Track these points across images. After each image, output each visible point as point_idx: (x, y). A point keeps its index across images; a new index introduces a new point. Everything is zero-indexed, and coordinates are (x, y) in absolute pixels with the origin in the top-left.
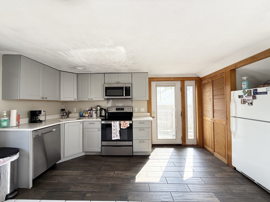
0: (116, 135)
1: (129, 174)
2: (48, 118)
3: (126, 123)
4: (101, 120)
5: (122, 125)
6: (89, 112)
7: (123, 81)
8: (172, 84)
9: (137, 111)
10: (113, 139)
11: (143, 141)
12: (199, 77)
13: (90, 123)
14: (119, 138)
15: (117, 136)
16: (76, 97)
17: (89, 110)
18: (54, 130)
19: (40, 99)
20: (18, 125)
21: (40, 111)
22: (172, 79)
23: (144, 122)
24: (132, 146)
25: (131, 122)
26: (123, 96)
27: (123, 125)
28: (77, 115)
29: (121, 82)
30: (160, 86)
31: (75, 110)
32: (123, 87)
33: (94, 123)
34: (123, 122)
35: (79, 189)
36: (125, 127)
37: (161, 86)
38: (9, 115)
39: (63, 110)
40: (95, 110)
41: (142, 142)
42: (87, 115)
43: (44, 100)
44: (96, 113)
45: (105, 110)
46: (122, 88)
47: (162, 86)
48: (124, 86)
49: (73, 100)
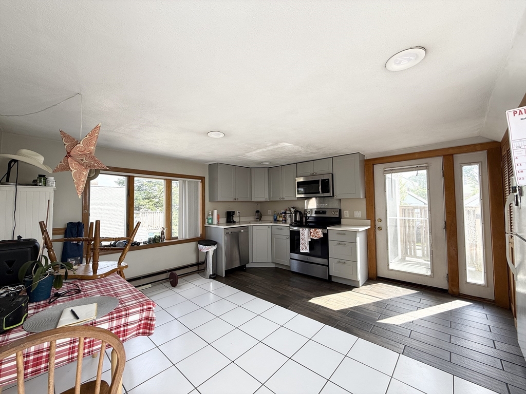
0: (304, 248)
1: (306, 294)
2: (242, 219)
3: (318, 232)
4: (289, 225)
5: (312, 234)
6: (283, 214)
7: (320, 171)
8: (419, 166)
9: (348, 216)
10: (301, 251)
11: (343, 261)
12: (495, 142)
13: (278, 229)
14: (308, 251)
15: (306, 248)
16: (267, 196)
17: (283, 213)
18: (242, 231)
19: (233, 200)
20: (218, 224)
21: (234, 212)
22: (417, 156)
23: (345, 232)
24: (328, 266)
25: (325, 231)
26: (319, 193)
27: (314, 233)
28: (272, 219)
29: (318, 173)
30: (392, 171)
31: (270, 212)
32: (319, 180)
33: (281, 229)
34: (314, 230)
35: (253, 288)
36: (316, 237)
37: (394, 171)
38: (212, 215)
39: (257, 212)
40: (289, 212)
41: (342, 263)
42: (281, 219)
43: (235, 201)
44: (290, 216)
45: (300, 213)
46: (317, 182)
47: (399, 171)
48: (320, 178)
49: (263, 200)
